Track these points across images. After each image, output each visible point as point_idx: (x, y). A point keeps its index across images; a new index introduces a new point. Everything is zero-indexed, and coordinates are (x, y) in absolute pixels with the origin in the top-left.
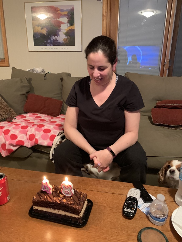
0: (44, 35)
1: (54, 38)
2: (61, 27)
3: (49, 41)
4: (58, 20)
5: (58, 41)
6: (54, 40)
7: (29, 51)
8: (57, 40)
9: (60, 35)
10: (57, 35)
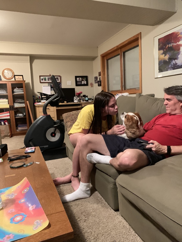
0: (166, 61)
1: (174, 62)
2: (180, 50)
3: (170, 66)
4: (178, 44)
5: (178, 64)
6: (174, 64)
7: (156, 78)
8: (176, 64)
9: (179, 58)
10: (177, 59)
